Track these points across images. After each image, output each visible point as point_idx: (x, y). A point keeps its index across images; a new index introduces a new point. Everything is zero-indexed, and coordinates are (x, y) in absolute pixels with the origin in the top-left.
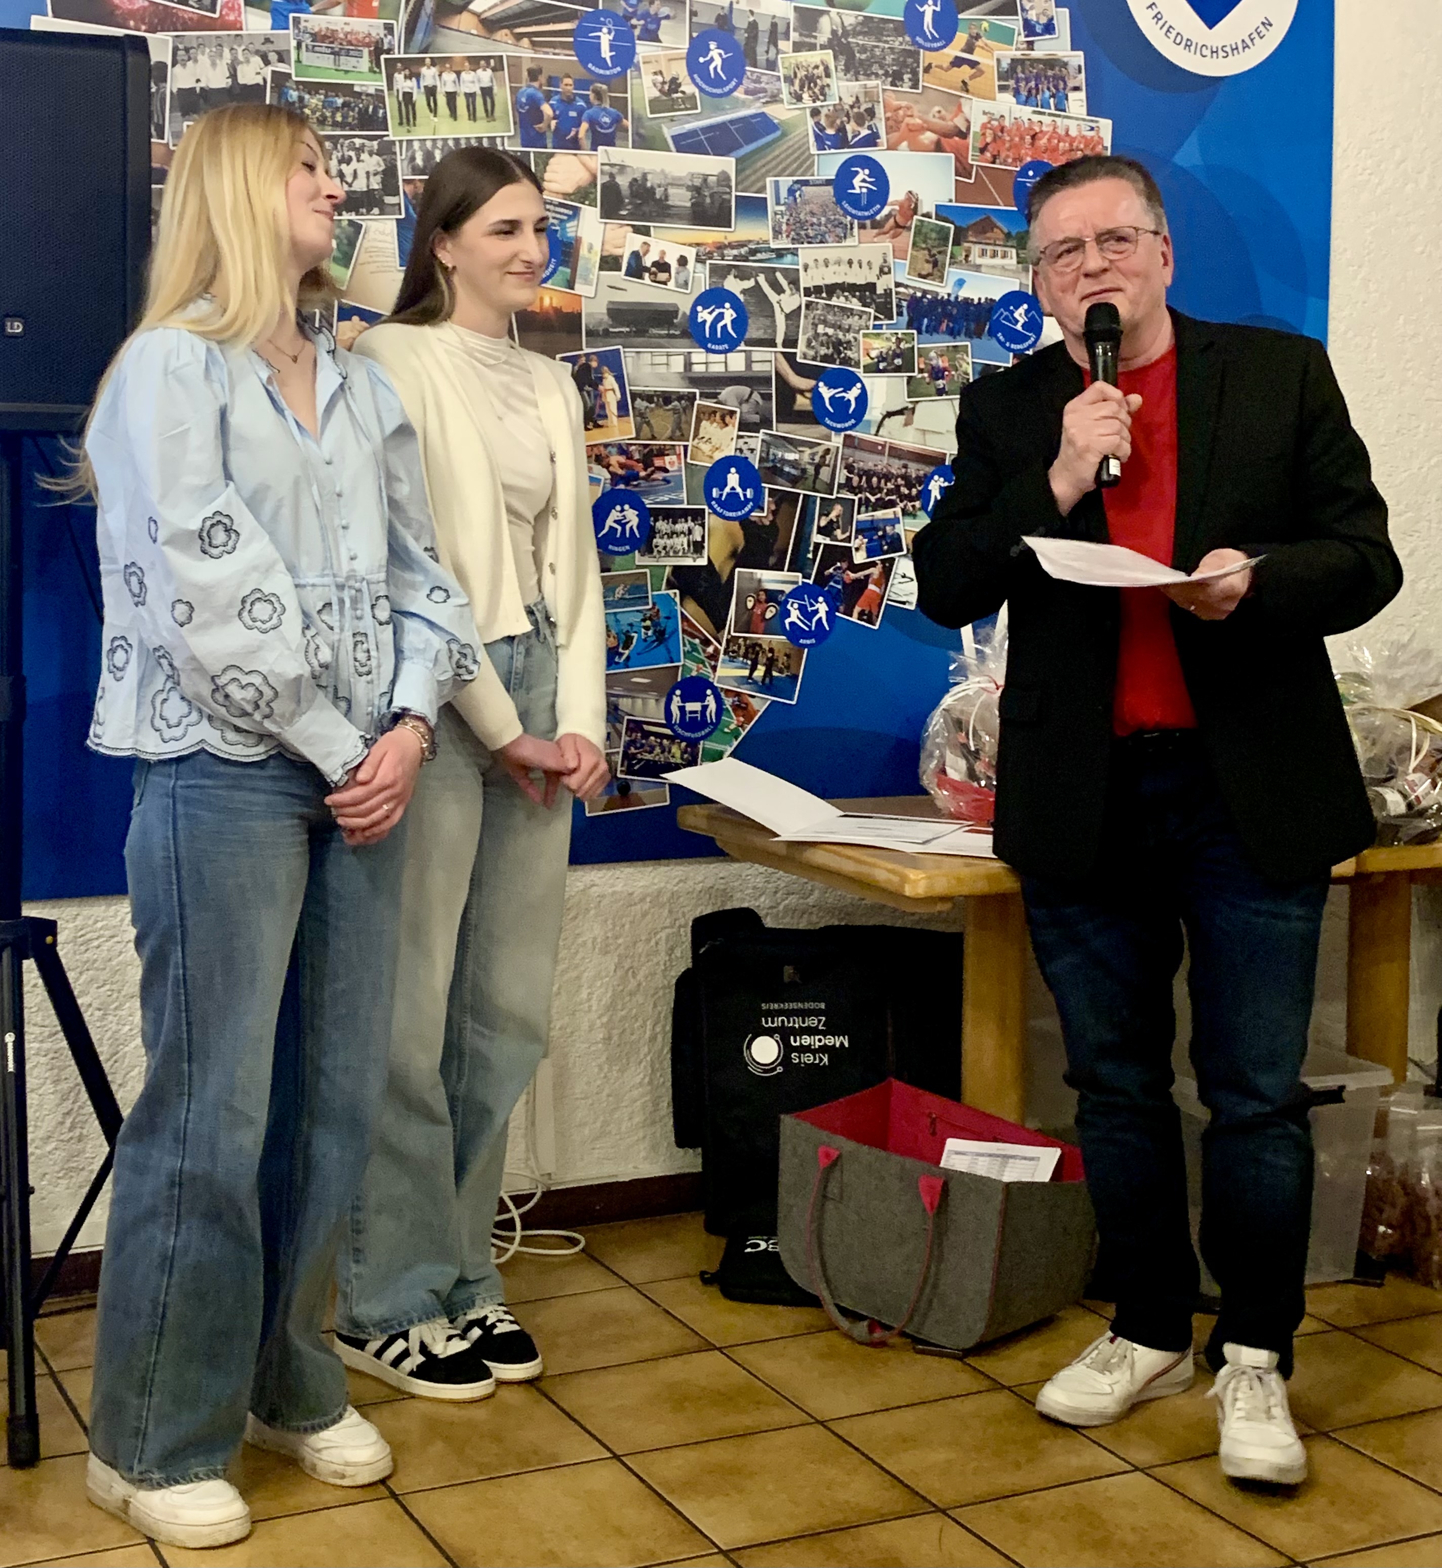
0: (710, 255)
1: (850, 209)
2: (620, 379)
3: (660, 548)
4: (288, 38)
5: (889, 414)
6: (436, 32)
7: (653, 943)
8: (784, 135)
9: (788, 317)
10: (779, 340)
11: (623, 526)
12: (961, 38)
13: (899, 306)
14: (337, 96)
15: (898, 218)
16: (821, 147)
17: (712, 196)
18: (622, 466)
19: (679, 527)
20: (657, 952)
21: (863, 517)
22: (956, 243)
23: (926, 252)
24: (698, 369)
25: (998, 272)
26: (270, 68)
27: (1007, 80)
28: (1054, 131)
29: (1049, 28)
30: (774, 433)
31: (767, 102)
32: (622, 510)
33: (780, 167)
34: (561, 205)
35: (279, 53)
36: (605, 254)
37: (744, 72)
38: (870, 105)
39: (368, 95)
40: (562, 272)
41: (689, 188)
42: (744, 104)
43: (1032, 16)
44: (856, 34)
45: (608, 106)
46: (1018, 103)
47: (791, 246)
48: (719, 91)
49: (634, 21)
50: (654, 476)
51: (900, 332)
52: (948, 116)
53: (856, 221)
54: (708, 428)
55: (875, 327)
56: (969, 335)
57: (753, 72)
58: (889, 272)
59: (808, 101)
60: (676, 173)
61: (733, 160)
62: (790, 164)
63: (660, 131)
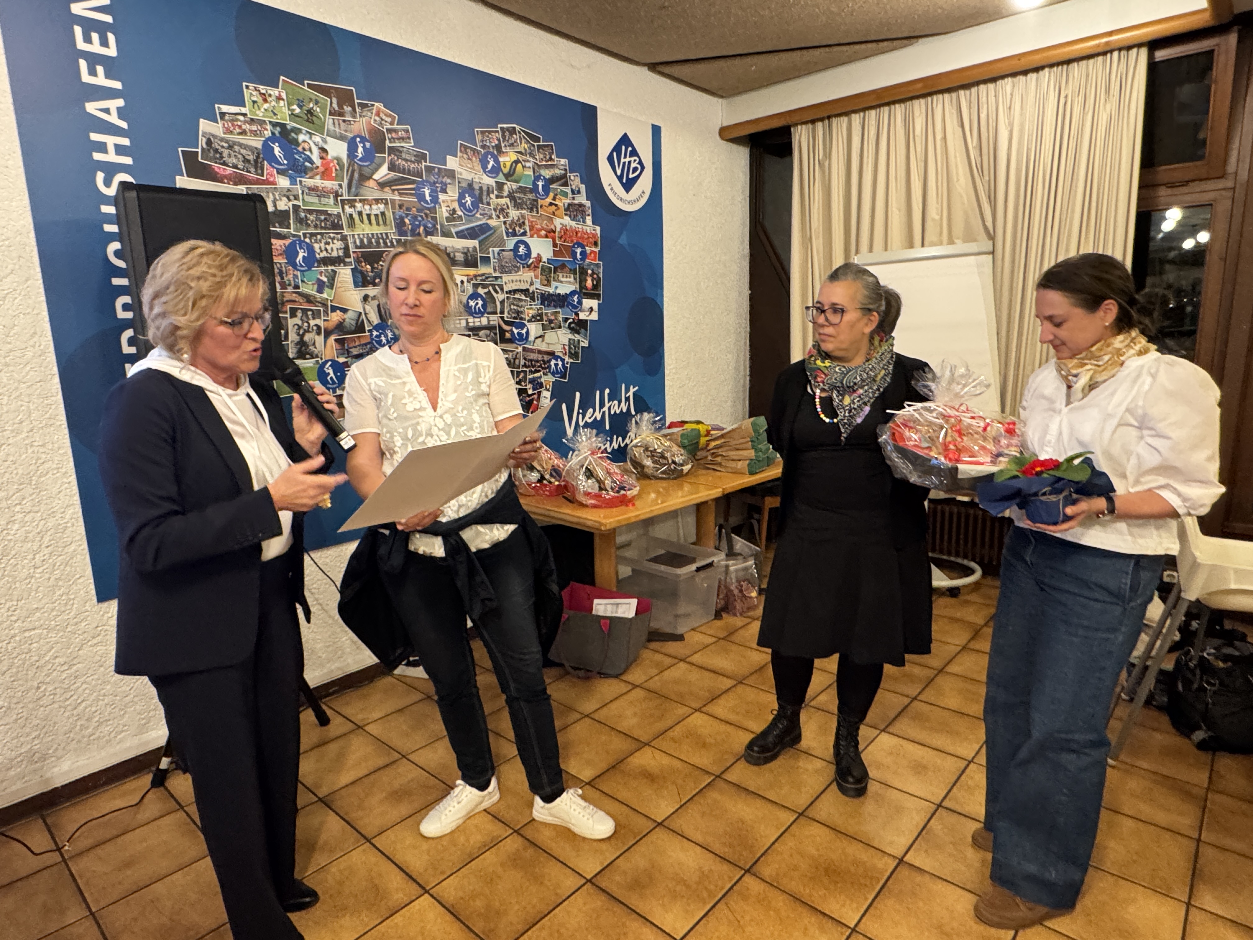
0: (472, 279)
1: (519, 260)
5: (537, 338)
6: (360, 188)
8: (495, 232)
10: (498, 311)
12: (551, 195)
13: (537, 297)
14: (321, 215)
15: (535, 264)
16: (508, 236)
17: (471, 256)
21: (531, 376)
22: (555, 273)
23: (545, 276)
24: (471, 324)
25: (568, 283)
26: (291, 203)
27: (567, 211)
28: (583, 231)
29: (579, 192)
31: (488, 219)
33: (494, 244)
35: (294, 196)
37: (479, 206)
38: (523, 220)
39: (334, 215)
41: (463, 253)
42: (480, 219)
43: (574, 187)
44: (517, 192)
45: (430, 220)
46: (571, 220)
47: (500, 275)
48: (471, 214)
49: (437, 185)
51: (538, 307)
52: (549, 225)
53: (521, 265)
55: (530, 305)
56: (561, 307)
57: (482, 207)
58: (533, 284)
59: (502, 219)
60: (458, 247)
61: (477, 241)
62: (498, 243)
63: (451, 230)
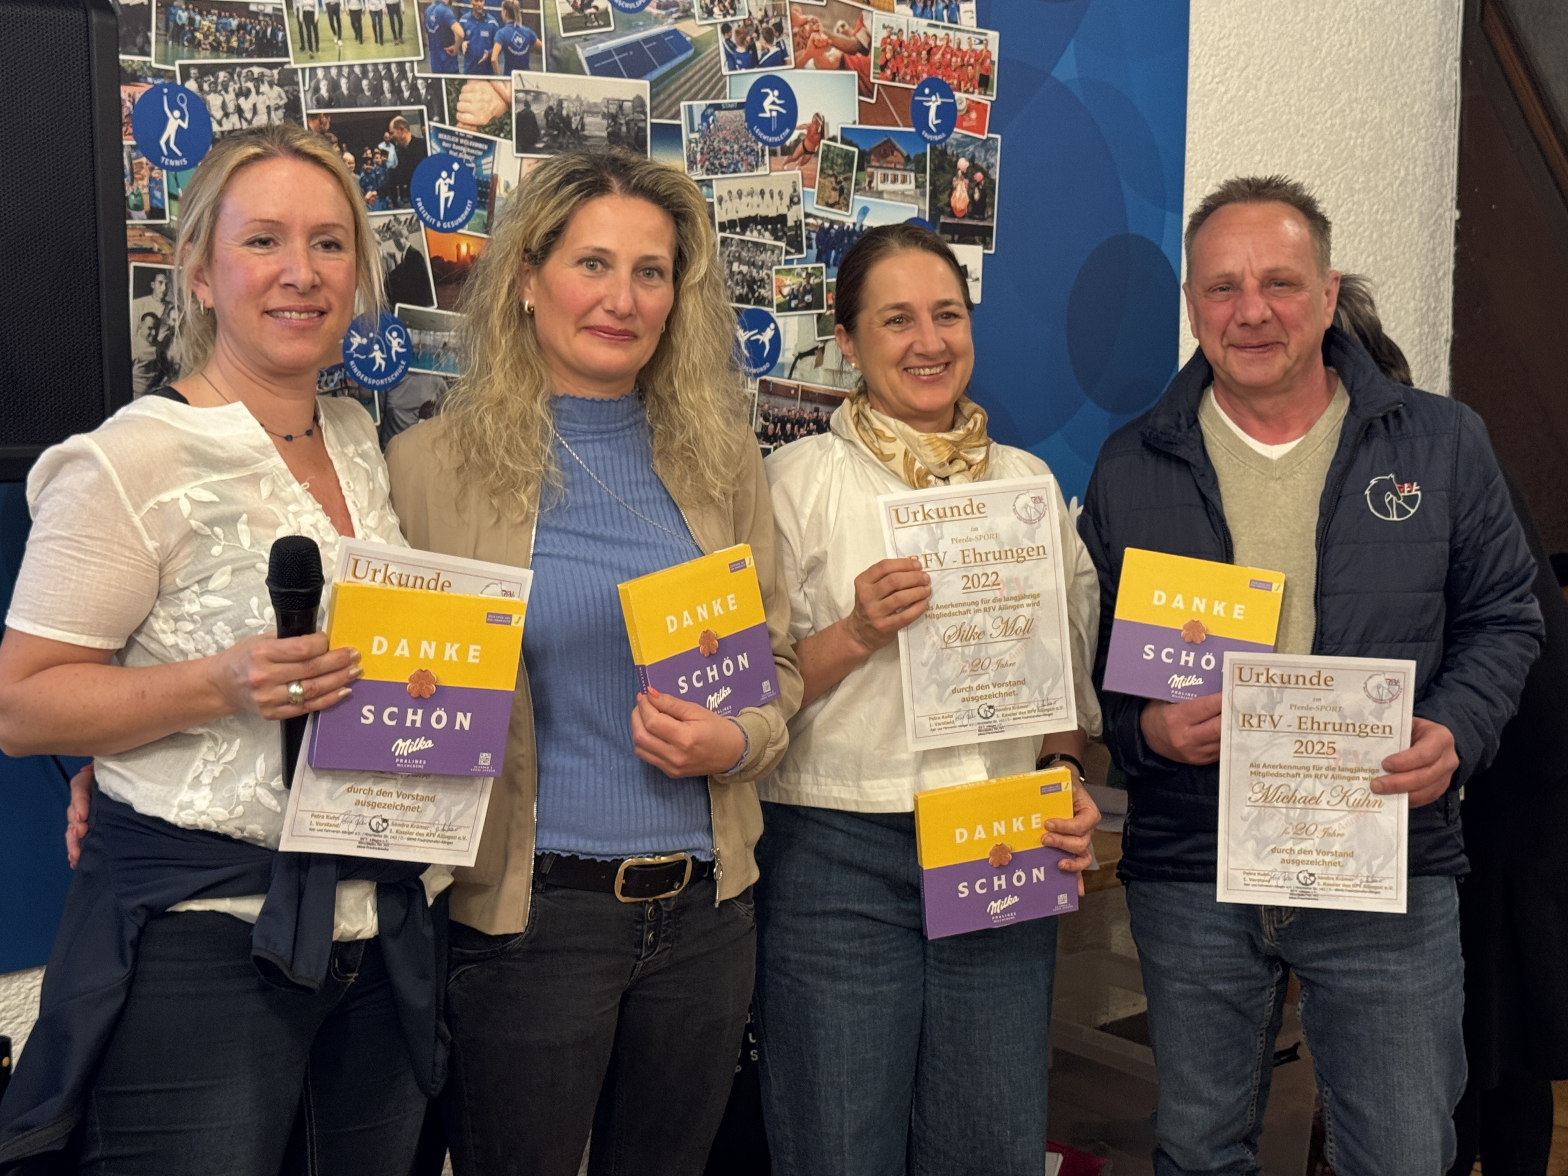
1: (761, 134)
5: (801, 356)
8: (697, 54)
13: (809, 239)
14: (231, 16)
15: (807, 143)
16: (732, 67)
17: (627, 123)
22: (861, 168)
23: (833, 179)
25: (899, 198)
28: (948, 46)
31: (679, 18)
33: (694, 90)
34: (476, 139)
38: (778, 20)
39: (265, 15)
40: (479, 216)
41: (604, 116)
42: (657, 21)
45: (521, 25)
46: (915, 15)
47: (705, 177)
51: (810, 266)
52: (852, 31)
53: (767, 148)
55: (788, 262)
58: (798, 203)
59: (718, 16)
60: (592, 100)
61: (647, 83)
62: (704, 87)
63: (575, 52)
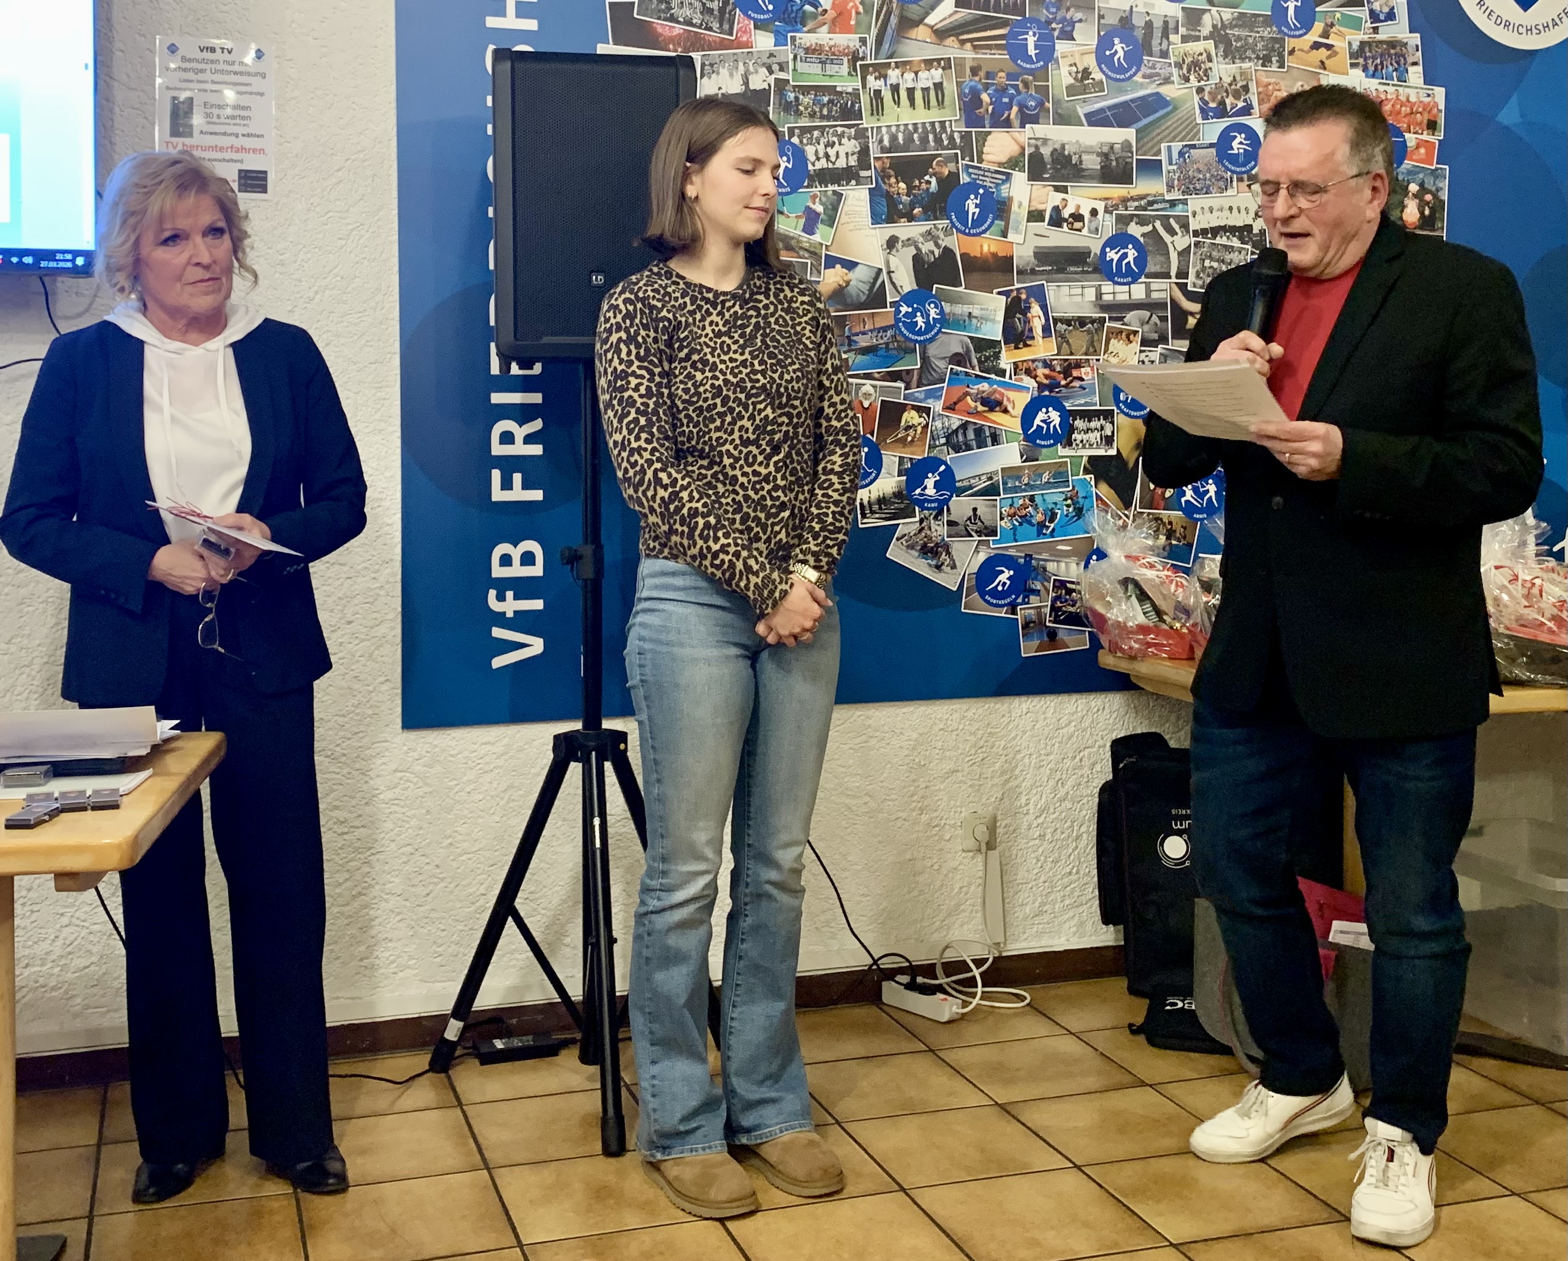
0: (1116, 207)
1: (1230, 166)
2: (1044, 308)
3: (1078, 442)
4: (786, 53)
6: (898, 42)
7: (1077, 759)
8: (1175, 109)
9: (1180, 254)
10: (1173, 273)
11: (1048, 424)
14: (824, 95)
16: (1205, 117)
17: (1117, 160)
18: (1046, 377)
19: (1093, 425)
20: (1081, 767)
24: (1107, 298)
26: (773, 76)
27: (1357, 58)
28: (1397, 99)
29: (1391, 16)
30: (1170, 347)
31: (1161, 84)
32: (1047, 412)
33: (1172, 135)
34: (997, 172)
35: (779, 64)
36: (1032, 209)
37: (1142, 60)
38: (1244, 83)
39: (847, 93)
40: (998, 225)
41: (1098, 154)
42: (1142, 86)
43: (1376, 6)
45: (1033, 93)
46: (1367, 76)
47: (1181, 197)
48: (1122, 77)
49: (1054, 25)
50: (1073, 384)
53: (1235, 176)
54: (1115, 345)
57: (1149, 61)
59: (1194, 81)
60: (1088, 143)
61: (1134, 131)
62: (1181, 132)
63: (1075, 111)
